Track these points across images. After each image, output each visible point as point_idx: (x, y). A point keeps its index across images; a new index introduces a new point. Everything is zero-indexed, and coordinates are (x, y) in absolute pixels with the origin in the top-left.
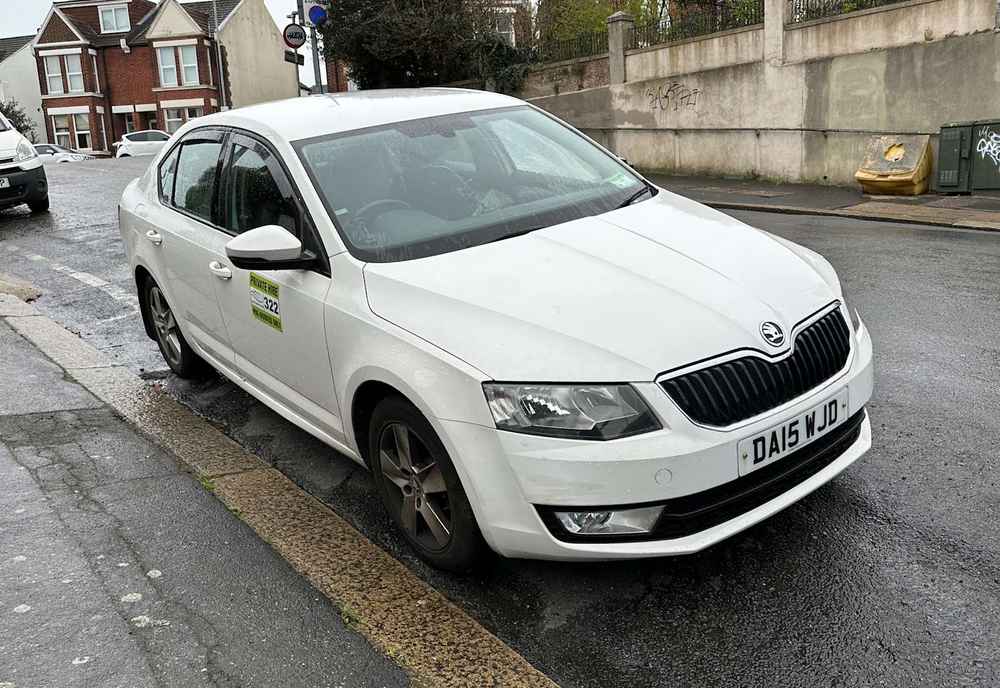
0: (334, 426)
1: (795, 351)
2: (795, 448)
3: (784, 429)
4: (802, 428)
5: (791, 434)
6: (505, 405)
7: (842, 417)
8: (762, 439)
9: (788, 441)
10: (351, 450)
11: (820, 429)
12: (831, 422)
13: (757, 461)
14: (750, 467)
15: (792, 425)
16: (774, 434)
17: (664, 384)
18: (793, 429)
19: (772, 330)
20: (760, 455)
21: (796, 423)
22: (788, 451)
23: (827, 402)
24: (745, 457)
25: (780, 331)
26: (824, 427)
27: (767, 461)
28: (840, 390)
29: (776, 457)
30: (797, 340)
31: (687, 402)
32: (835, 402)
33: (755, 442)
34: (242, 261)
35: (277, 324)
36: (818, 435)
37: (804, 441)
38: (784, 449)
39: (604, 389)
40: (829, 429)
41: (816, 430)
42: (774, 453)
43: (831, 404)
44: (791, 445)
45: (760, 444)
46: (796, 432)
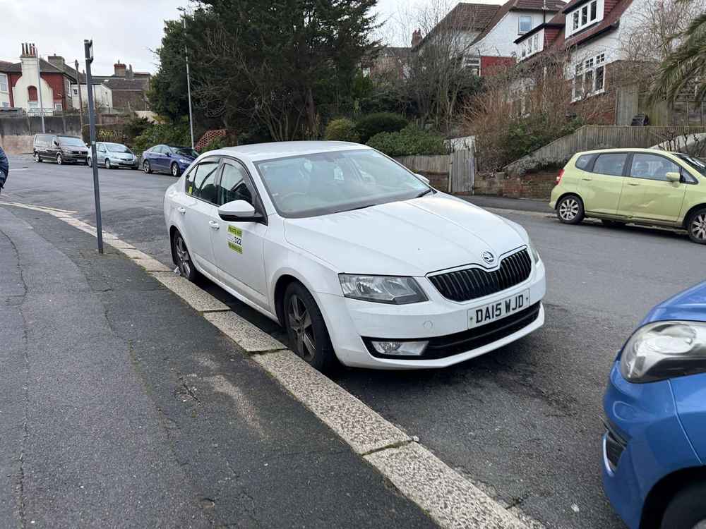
0: (265, 302)
1: (501, 267)
2: (499, 318)
3: (493, 307)
4: (503, 307)
5: (497, 310)
6: (349, 286)
7: (526, 305)
8: (481, 311)
9: (495, 313)
10: (272, 315)
11: (513, 309)
12: (520, 307)
13: (478, 322)
14: (474, 325)
15: (497, 305)
16: (488, 308)
17: (430, 278)
18: (499, 307)
19: (488, 256)
20: (480, 319)
21: (500, 304)
22: (495, 319)
23: (517, 295)
24: (471, 319)
25: (493, 257)
26: (515, 309)
27: (483, 323)
28: (524, 290)
29: (488, 321)
30: (502, 263)
31: (441, 288)
32: (522, 296)
33: (477, 311)
34: (226, 217)
35: (240, 250)
36: (512, 313)
37: (504, 315)
38: (493, 317)
39: (399, 279)
40: (518, 310)
41: (511, 310)
42: (488, 319)
43: (519, 297)
44: (497, 315)
45: (480, 313)
46: (500, 309)
